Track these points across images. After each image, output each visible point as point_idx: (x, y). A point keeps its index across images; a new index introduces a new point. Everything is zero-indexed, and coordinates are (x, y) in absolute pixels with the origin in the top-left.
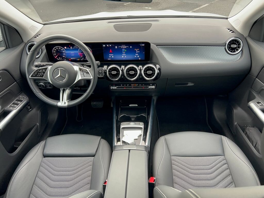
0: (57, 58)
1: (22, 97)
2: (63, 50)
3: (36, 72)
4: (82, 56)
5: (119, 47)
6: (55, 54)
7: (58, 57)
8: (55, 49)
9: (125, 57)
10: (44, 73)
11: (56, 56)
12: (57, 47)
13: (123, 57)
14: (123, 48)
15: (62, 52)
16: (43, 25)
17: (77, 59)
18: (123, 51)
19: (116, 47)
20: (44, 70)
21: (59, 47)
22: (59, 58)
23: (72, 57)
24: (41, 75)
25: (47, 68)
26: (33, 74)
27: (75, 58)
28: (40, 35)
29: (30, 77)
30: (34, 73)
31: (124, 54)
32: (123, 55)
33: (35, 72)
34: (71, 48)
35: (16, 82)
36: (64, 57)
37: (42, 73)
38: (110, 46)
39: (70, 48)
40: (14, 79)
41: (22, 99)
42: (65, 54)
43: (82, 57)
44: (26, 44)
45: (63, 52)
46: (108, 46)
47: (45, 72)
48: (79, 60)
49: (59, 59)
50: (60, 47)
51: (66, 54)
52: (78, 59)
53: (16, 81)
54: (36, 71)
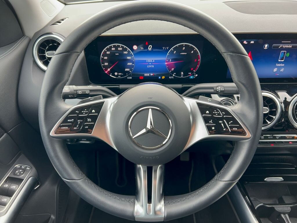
0: (109, 72)
1: (20, 168)
2: (129, 54)
3: (71, 118)
4: (173, 69)
5: (274, 45)
6: (106, 64)
7: (113, 72)
8: (108, 50)
9: (282, 70)
10: (94, 119)
11: (109, 70)
12: (114, 46)
13: (275, 70)
14: (282, 49)
15: (125, 58)
16: (63, 5)
17: (159, 75)
18: (281, 55)
19: (266, 46)
20: (93, 111)
21: (119, 46)
22: (116, 74)
23: (147, 72)
24: (87, 125)
25: (103, 103)
26: (63, 122)
27: (156, 74)
28: (63, 20)
29: (52, 133)
30: (65, 121)
31: (281, 63)
32: (277, 67)
33: (67, 118)
34: (150, 49)
35: (5, 134)
36: (128, 72)
37: (89, 120)
38: (252, 42)
39: (146, 47)
40: (3, 128)
41: (20, 174)
42: (131, 64)
43: (173, 72)
44: (31, 42)
45: (129, 58)
46: (246, 43)
47: (97, 116)
48: (163, 77)
49: (114, 75)
50: (122, 47)
51: (133, 63)
52: (161, 76)
53: (6, 131)
54: (70, 113)
